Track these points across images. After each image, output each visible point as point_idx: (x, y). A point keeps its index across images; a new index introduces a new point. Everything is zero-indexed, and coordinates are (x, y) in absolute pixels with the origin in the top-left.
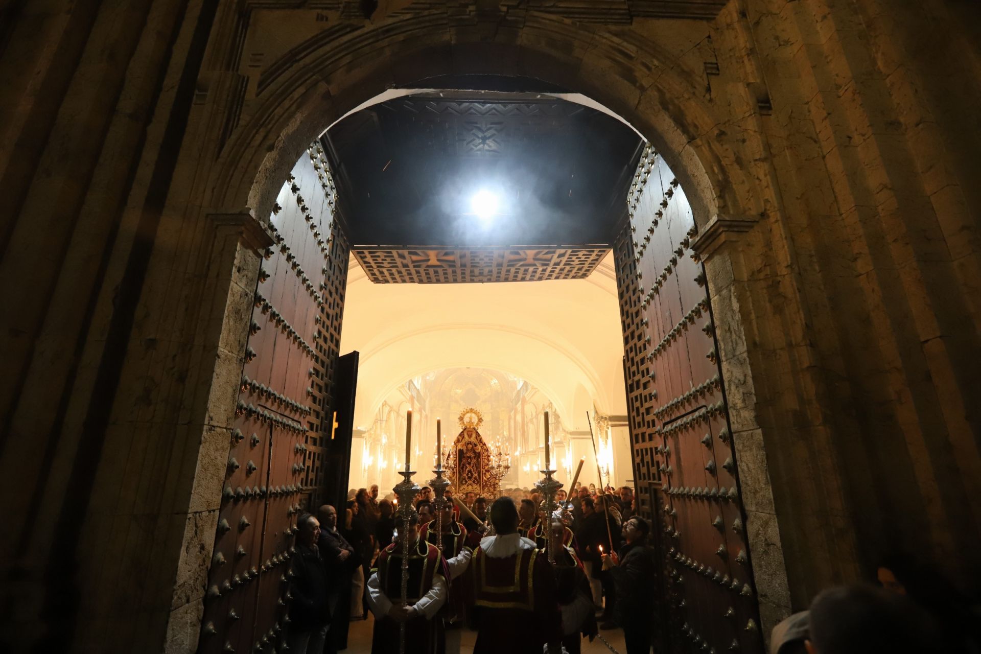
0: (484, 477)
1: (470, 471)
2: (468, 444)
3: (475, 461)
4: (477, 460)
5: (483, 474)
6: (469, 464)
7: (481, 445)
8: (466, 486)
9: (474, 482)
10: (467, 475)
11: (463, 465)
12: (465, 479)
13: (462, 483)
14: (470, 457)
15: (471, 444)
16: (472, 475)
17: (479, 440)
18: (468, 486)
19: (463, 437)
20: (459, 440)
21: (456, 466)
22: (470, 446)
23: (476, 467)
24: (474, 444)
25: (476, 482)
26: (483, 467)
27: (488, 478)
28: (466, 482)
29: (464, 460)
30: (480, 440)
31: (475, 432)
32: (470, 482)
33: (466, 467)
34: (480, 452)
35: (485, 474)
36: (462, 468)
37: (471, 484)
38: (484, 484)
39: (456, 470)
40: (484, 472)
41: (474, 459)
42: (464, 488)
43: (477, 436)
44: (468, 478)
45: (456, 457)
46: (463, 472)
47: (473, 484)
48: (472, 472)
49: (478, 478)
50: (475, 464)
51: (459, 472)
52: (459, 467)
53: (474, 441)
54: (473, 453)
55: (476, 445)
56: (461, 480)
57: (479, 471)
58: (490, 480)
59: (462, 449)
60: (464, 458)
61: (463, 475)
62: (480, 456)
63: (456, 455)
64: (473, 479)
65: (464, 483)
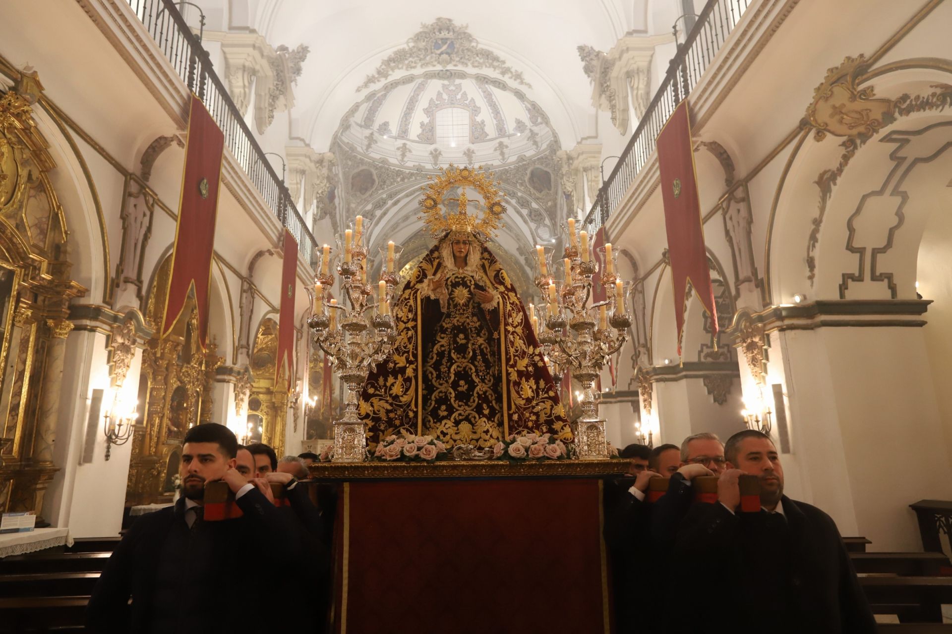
41: (478, 335)
42: (442, 432)
43: (486, 263)
44: (456, 398)
45: (415, 327)
46: (439, 377)
47: (475, 418)
48: (471, 376)
49: (491, 396)
50: (482, 351)
51: (426, 379)
52: (424, 361)
53: (477, 277)
54: (473, 315)
55: (482, 288)
56: (433, 403)
57: (494, 376)
58: (533, 407)
59: (433, 297)
60: (443, 331)
61: (437, 388)
62: (498, 324)
63: (415, 319)
64: (477, 400)
65: (445, 413)
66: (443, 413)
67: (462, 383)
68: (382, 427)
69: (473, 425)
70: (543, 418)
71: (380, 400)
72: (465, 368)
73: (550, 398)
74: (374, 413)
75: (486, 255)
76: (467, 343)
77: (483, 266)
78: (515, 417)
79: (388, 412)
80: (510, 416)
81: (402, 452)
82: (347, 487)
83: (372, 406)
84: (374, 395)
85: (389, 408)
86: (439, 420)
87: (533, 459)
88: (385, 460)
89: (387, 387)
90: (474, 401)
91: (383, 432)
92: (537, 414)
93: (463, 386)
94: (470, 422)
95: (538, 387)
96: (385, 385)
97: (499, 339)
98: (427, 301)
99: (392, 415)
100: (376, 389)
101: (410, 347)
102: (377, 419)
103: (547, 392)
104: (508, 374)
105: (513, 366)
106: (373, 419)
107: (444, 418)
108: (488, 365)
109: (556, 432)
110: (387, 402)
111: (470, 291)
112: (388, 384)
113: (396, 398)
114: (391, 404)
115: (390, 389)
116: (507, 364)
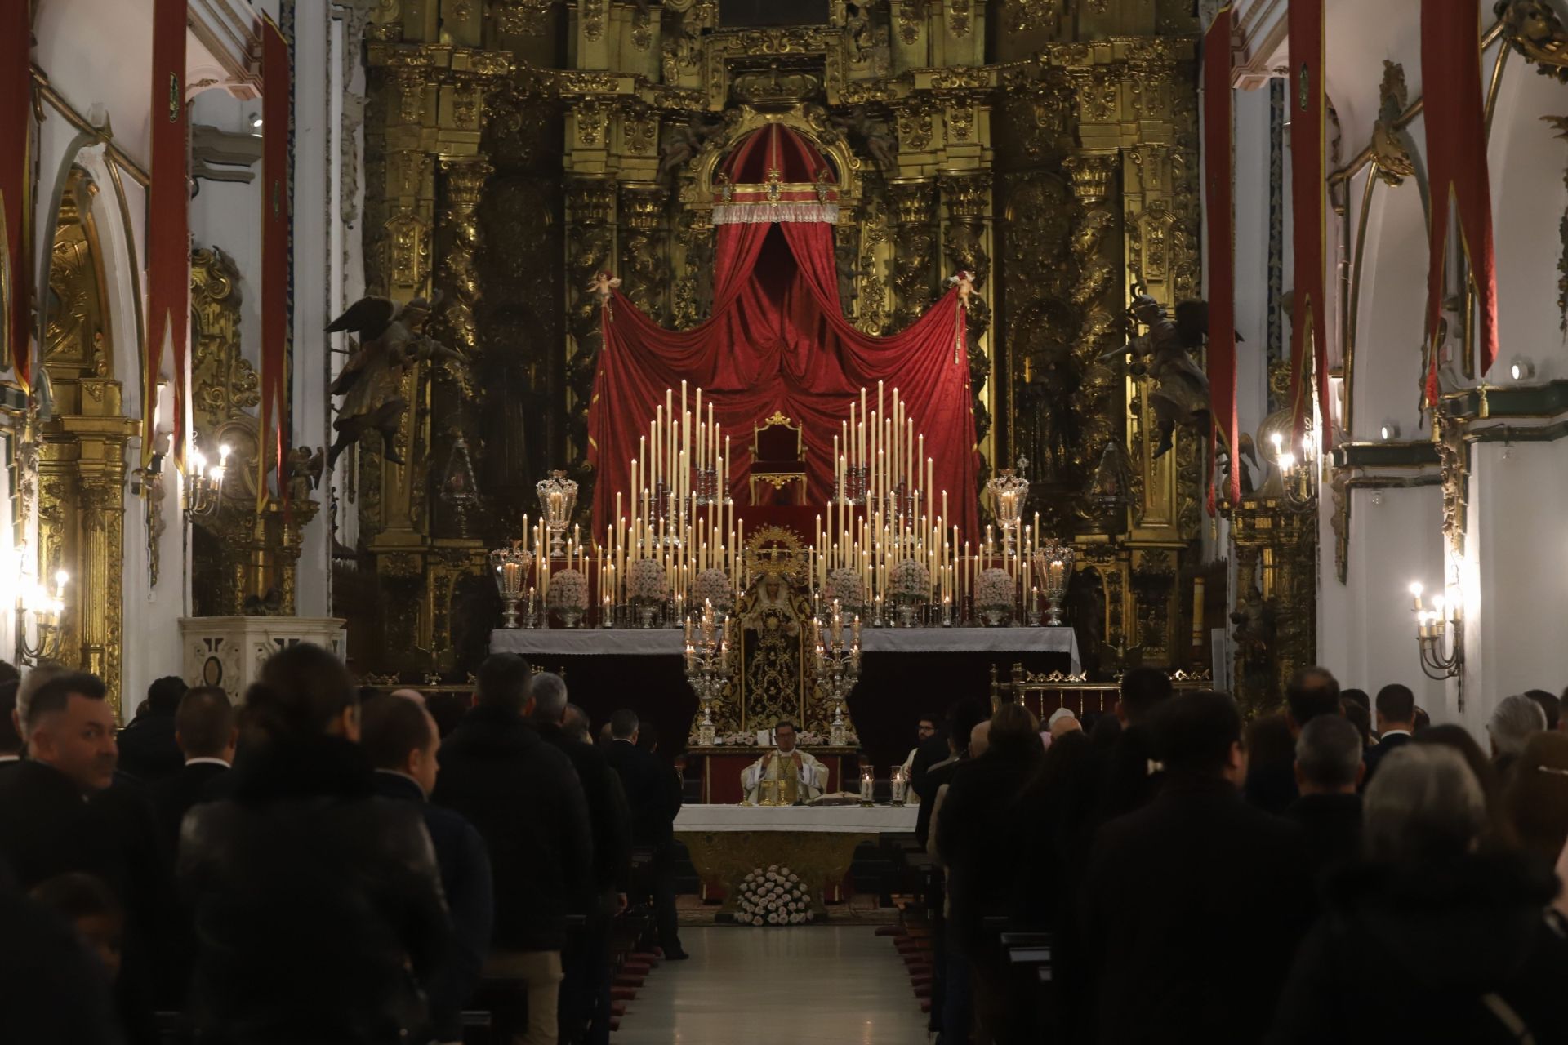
0: (808, 697)
1: (773, 683)
2: (768, 616)
3: (787, 657)
4: (792, 657)
5: (805, 688)
6: (772, 664)
7: (803, 617)
8: (763, 717)
9: (783, 708)
10: (767, 690)
11: (758, 667)
12: (759, 700)
13: (753, 709)
14: (773, 648)
15: (775, 615)
16: (779, 690)
17: (796, 605)
18: (768, 717)
19: (757, 600)
20: (746, 606)
21: (740, 669)
22: (773, 622)
23: (789, 672)
24: (784, 615)
25: (789, 709)
26: (805, 672)
27: (820, 700)
28: (764, 708)
29: (759, 657)
30: (800, 606)
31: (785, 585)
32: (772, 707)
33: (764, 671)
34: (797, 638)
35: (812, 689)
36: (755, 675)
37: (775, 714)
38: (809, 712)
39: (740, 680)
40: (809, 684)
41: (784, 653)
44: (768, 699)
45: (739, 649)
46: (756, 683)
48: (779, 684)
49: (793, 697)
51: (747, 684)
52: (746, 671)
54: (782, 637)
55: (788, 619)
59: (752, 628)
60: (760, 649)
61: (755, 692)
62: (799, 645)
63: (739, 643)
64: (782, 701)
66: (758, 709)
67: (772, 688)
72: (774, 678)
76: (777, 659)
82: (708, 759)
86: (756, 714)
90: (780, 702)
92: (826, 710)
98: (748, 631)
101: (736, 663)
108: (791, 674)
111: (779, 620)
113: (726, 697)
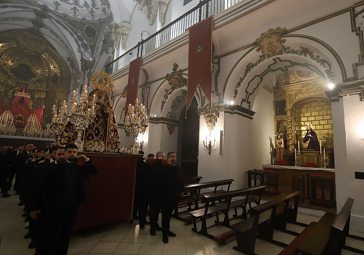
41: (101, 118)
42: (90, 143)
43: (106, 99)
44: (95, 135)
46: (89, 128)
47: (99, 140)
48: (99, 129)
49: (103, 135)
50: (102, 123)
53: (103, 103)
54: (101, 113)
56: (87, 135)
57: (104, 130)
58: (113, 139)
61: (89, 131)
64: (100, 136)
65: (91, 138)
67: (96, 131)
68: (71, 140)
69: (99, 142)
70: (115, 142)
71: (71, 132)
72: (97, 127)
73: (117, 137)
74: (69, 136)
75: (106, 97)
76: (99, 120)
77: (105, 100)
78: (109, 141)
79: (73, 136)
80: (108, 141)
81: (95, 150)
83: (68, 134)
84: (69, 131)
85: (74, 135)
87: (124, 153)
88: (91, 152)
89: (73, 129)
90: (99, 136)
91: (71, 142)
93: (97, 132)
94: (98, 141)
95: (115, 134)
96: (72, 128)
97: (108, 121)
99: (74, 137)
100: (70, 129)
102: (69, 138)
103: (117, 136)
104: (109, 130)
105: (110, 128)
106: (68, 138)
107: (90, 140)
108: (103, 127)
109: (118, 146)
110: (73, 133)
111: (101, 106)
112: (74, 128)
114: (74, 134)
115: (74, 130)
116: (109, 127)
